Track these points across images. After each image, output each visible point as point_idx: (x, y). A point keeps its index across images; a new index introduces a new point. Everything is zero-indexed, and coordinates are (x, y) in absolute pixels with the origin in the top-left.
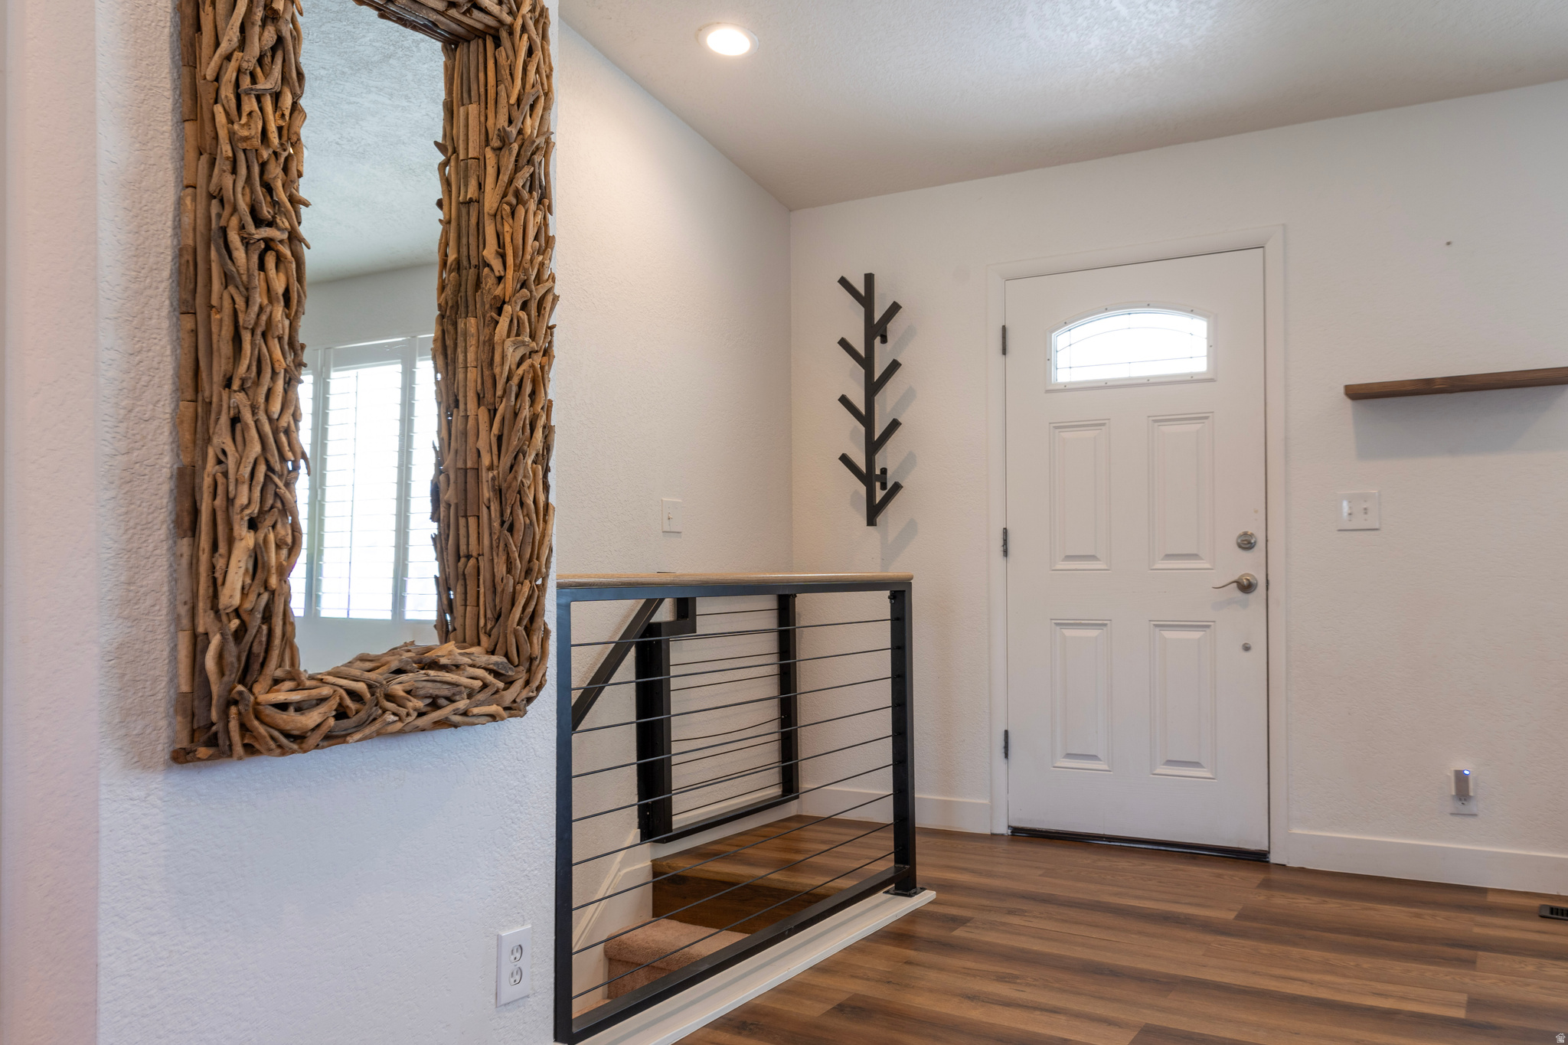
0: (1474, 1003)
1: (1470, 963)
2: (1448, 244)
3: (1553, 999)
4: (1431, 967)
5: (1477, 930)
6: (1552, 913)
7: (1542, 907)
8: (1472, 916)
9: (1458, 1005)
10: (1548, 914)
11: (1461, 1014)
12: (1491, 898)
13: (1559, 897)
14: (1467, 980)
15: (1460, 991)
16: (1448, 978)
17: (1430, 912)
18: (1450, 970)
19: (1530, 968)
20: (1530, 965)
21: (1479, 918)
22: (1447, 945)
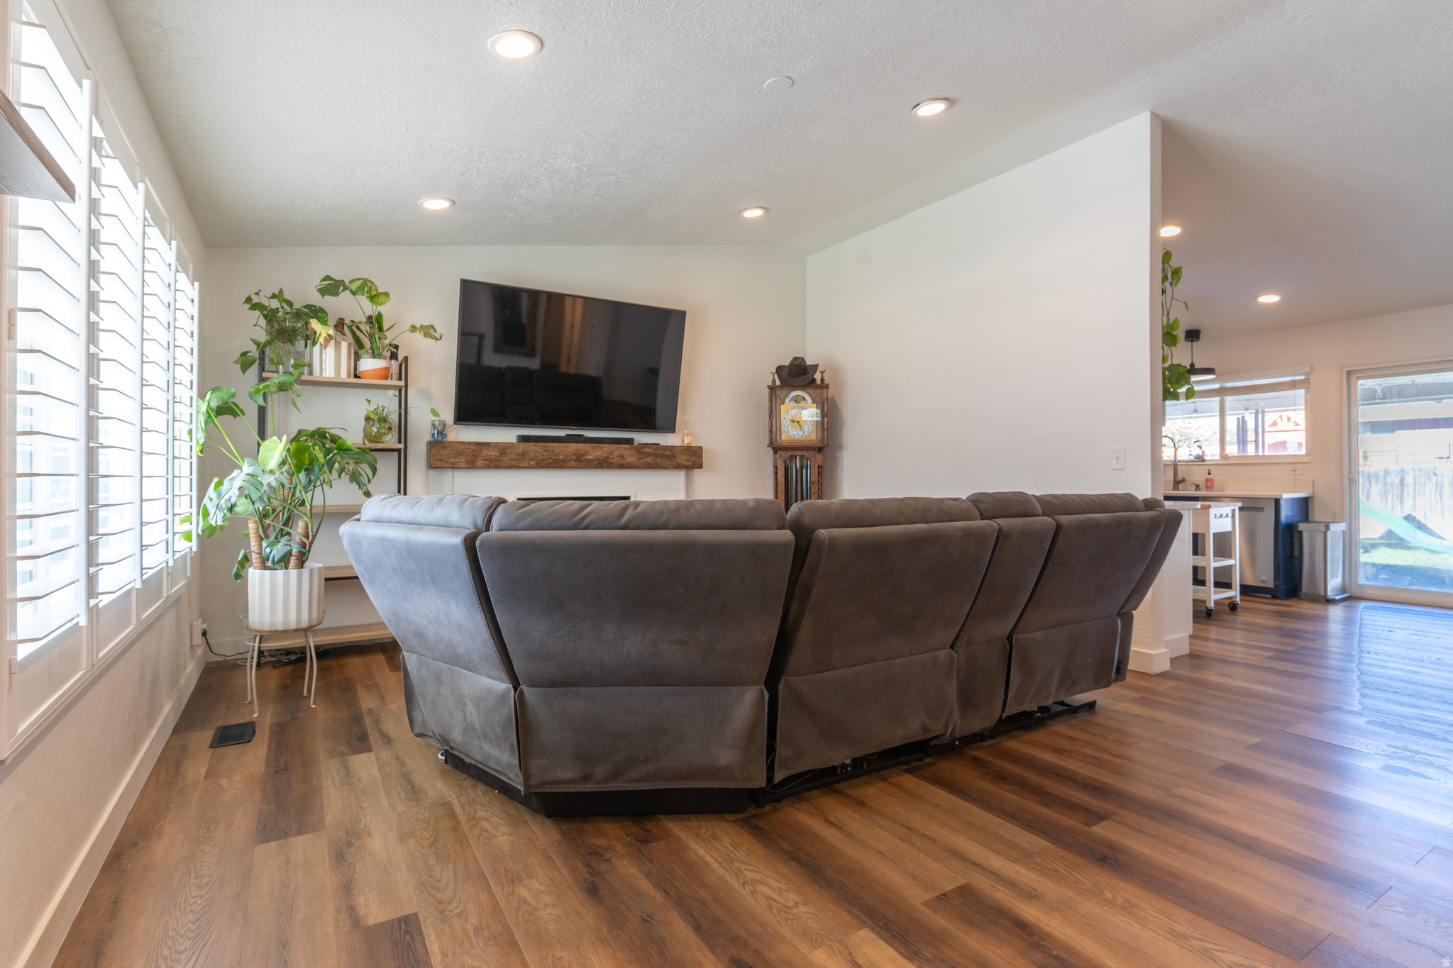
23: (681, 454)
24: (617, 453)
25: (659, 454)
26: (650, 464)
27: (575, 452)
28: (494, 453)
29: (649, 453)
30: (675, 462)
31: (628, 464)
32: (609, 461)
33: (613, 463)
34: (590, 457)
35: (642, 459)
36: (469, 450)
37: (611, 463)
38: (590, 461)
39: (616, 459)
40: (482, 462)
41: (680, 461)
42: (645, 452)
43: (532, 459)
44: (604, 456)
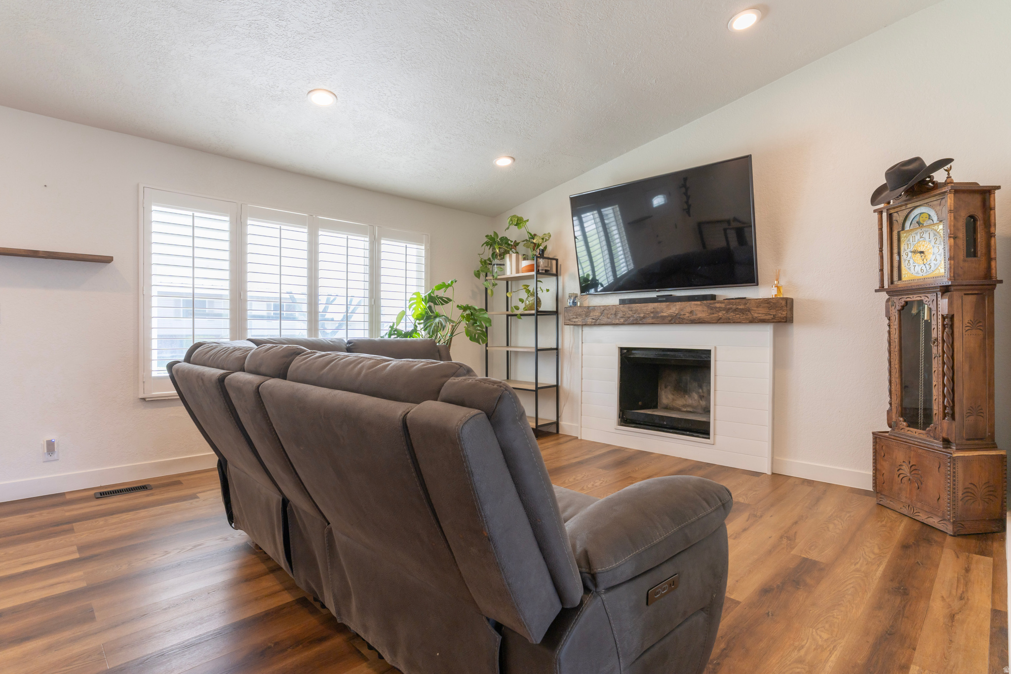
0: (81, 549)
1: (71, 530)
2: (45, 186)
3: (118, 533)
4: (51, 540)
5: (67, 514)
6: (101, 495)
7: (95, 494)
8: (62, 508)
9: (73, 552)
10: (100, 496)
11: (77, 556)
12: (68, 497)
13: (101, 487)
14: (73, 539)
15: (72, 545)
16: (62, 541)
17: (38, 513)
18: (61, 537)
19: (102, 523)
20: (101, 522)
21: (66, 508)
22: (55, 526)
23: (757, 307)
24: (688, 309)
25: (731, 308)
26: (721, 318)
27: (652, 310)
28: (597, 314)
29: (721, 308)
30: (750, 316)
31: (699, 319)
32: (681, 317)
33: (684, 319)
34: (665, 314)
35: (713, 314)
36: (584, 312)
37: (682, 319)
38: (663, 318)
39: (687, 315)
40: (591, 320)
41: (756, 315)
42: (716, 308)
43: (622, 317)
44: (677, 312)
